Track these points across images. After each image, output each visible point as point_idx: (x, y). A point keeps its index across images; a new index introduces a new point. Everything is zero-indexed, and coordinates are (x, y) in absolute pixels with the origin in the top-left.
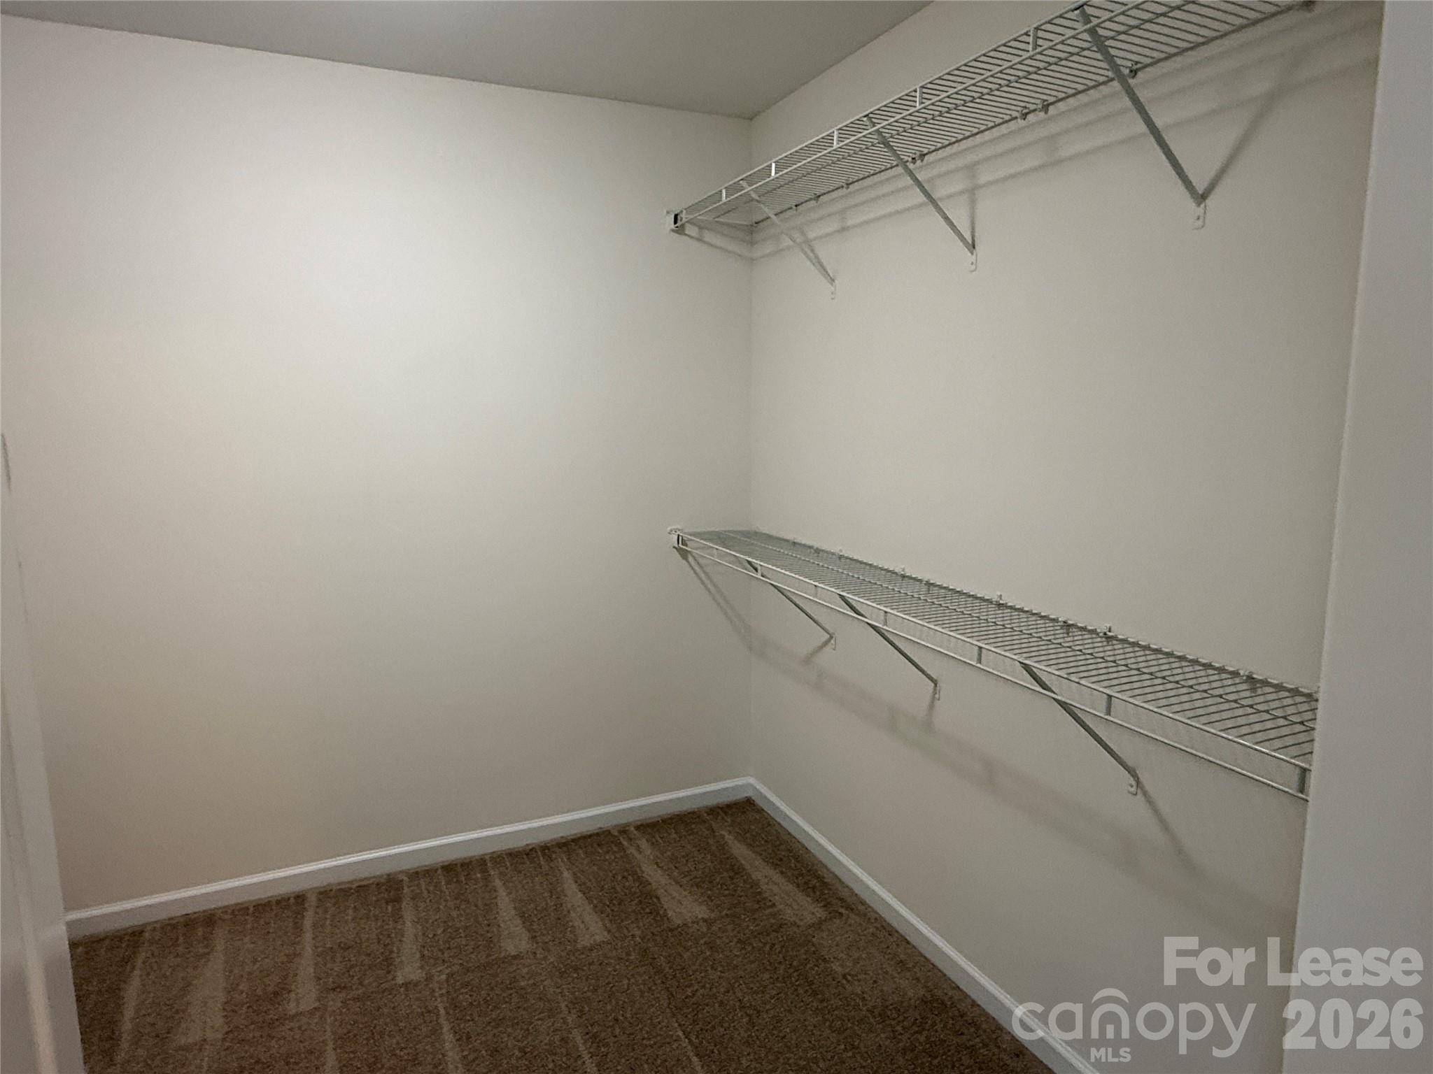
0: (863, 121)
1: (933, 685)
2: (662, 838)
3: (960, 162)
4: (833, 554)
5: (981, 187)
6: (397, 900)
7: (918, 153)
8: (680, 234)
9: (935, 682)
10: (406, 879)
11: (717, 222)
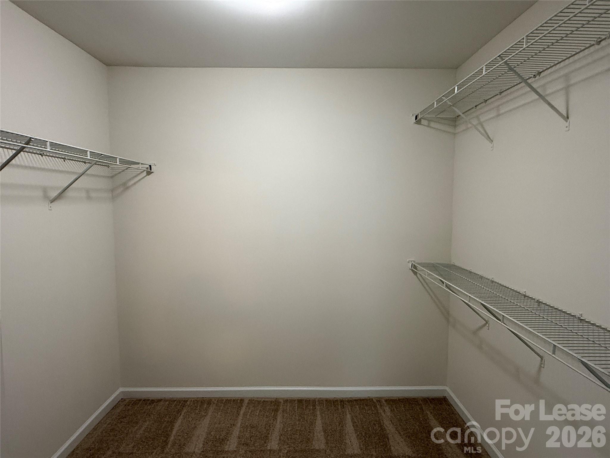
0: (498, 59)
1: (540, 359)
2: (396, 408)
3: (562, 73)
4: (489, 279)
5: (572, 85)
6: (276, 410)
7: (537, 72)
8: (418, 124)
9: (542, 358)
10: (282, 402)
11: (437, 117)
